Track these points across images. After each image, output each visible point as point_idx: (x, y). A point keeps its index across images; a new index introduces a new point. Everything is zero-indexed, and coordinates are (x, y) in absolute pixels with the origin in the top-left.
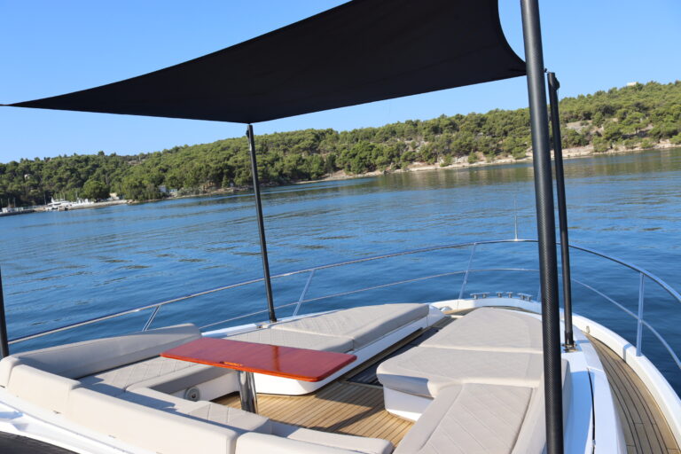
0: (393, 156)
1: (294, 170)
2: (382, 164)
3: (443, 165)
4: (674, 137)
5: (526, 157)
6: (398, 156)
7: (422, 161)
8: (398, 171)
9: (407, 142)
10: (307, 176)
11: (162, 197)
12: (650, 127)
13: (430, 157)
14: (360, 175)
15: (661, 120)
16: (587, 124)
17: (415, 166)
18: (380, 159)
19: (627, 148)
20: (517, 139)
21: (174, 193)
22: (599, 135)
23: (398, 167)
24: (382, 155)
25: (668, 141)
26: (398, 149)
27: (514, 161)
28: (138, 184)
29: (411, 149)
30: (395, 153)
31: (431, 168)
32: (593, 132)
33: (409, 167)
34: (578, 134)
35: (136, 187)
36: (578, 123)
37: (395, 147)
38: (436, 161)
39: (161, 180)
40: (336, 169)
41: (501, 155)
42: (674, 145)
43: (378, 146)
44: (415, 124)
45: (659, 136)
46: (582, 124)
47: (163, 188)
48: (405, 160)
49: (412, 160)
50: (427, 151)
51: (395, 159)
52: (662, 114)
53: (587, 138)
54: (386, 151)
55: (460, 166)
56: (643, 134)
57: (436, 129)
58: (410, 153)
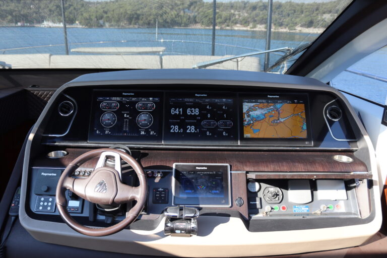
0: (227, 20)
1: (172, 20)
2: (220, 23)
3: (251, 28)
5: (295, 29)
6: (230, 19)
7: (241, 24)
8: (228, 28)
9: (236, 13)
10: (179, 24)
11: (101, 26)
13: (245, 23)
14: (208, 28)
17: (237, 27)
18: (220, 20)
20: (293, 19)
21: (107, 25)
23: (228, 26)
24: (221, 18)
26: (230, 16)
27: (288, 31)
28: (88, 18)
29: (237, 17)
30: (228, 18)
31: (245, 29)
33: (233, 26)
35: (87, 19)
37: (228, 15)
38: (248, 25)
39: (102, 18)
40: (196, 22)
41: (283, 27)
44: (245, 4)
46: (331, 16)
47: (101, 22)
48: (232, 22)
49: (236, 23)
50: (245, 19)
54: (223, 16)
55: (260, 30)
57: (254, 8)
58: (236, 19)
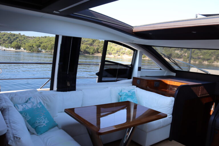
0: (118, 51)
1: (85, 50)
4: (209, 61)
7: (127, 54)
10: (89, 53)
11: (39, 52)
12: (202, 57)
15: (205, 55)
16: (182, 52)
17: (125, 56)
18: (114, 52)
19: (194, 62)
21: (44, 51)
22: (185, 56)
23: (119, 55)
24: (114, 50)
25: (206, 61)
26: (120, 49)
28: (31, 46)
30: (119, 51)
32: (183, 55)
33: (123, 56)
34: (178, 55)
35: (31, 47)
36: (179, 51)
37: (119, 49)
39: (39, 46)
40: (98, 52)
42: (208, 63)
43: (113, 47)
45: (204, 59)
46: (180, 52)
47: (40, 48)
48: (122, 53)
49: (124, 54)
50: (129, 52)
51: (118, 52)
52: (205, 53)
53: (181, 57)
54: (116, 49)
56: (199, 58)
58: (124, 51)
